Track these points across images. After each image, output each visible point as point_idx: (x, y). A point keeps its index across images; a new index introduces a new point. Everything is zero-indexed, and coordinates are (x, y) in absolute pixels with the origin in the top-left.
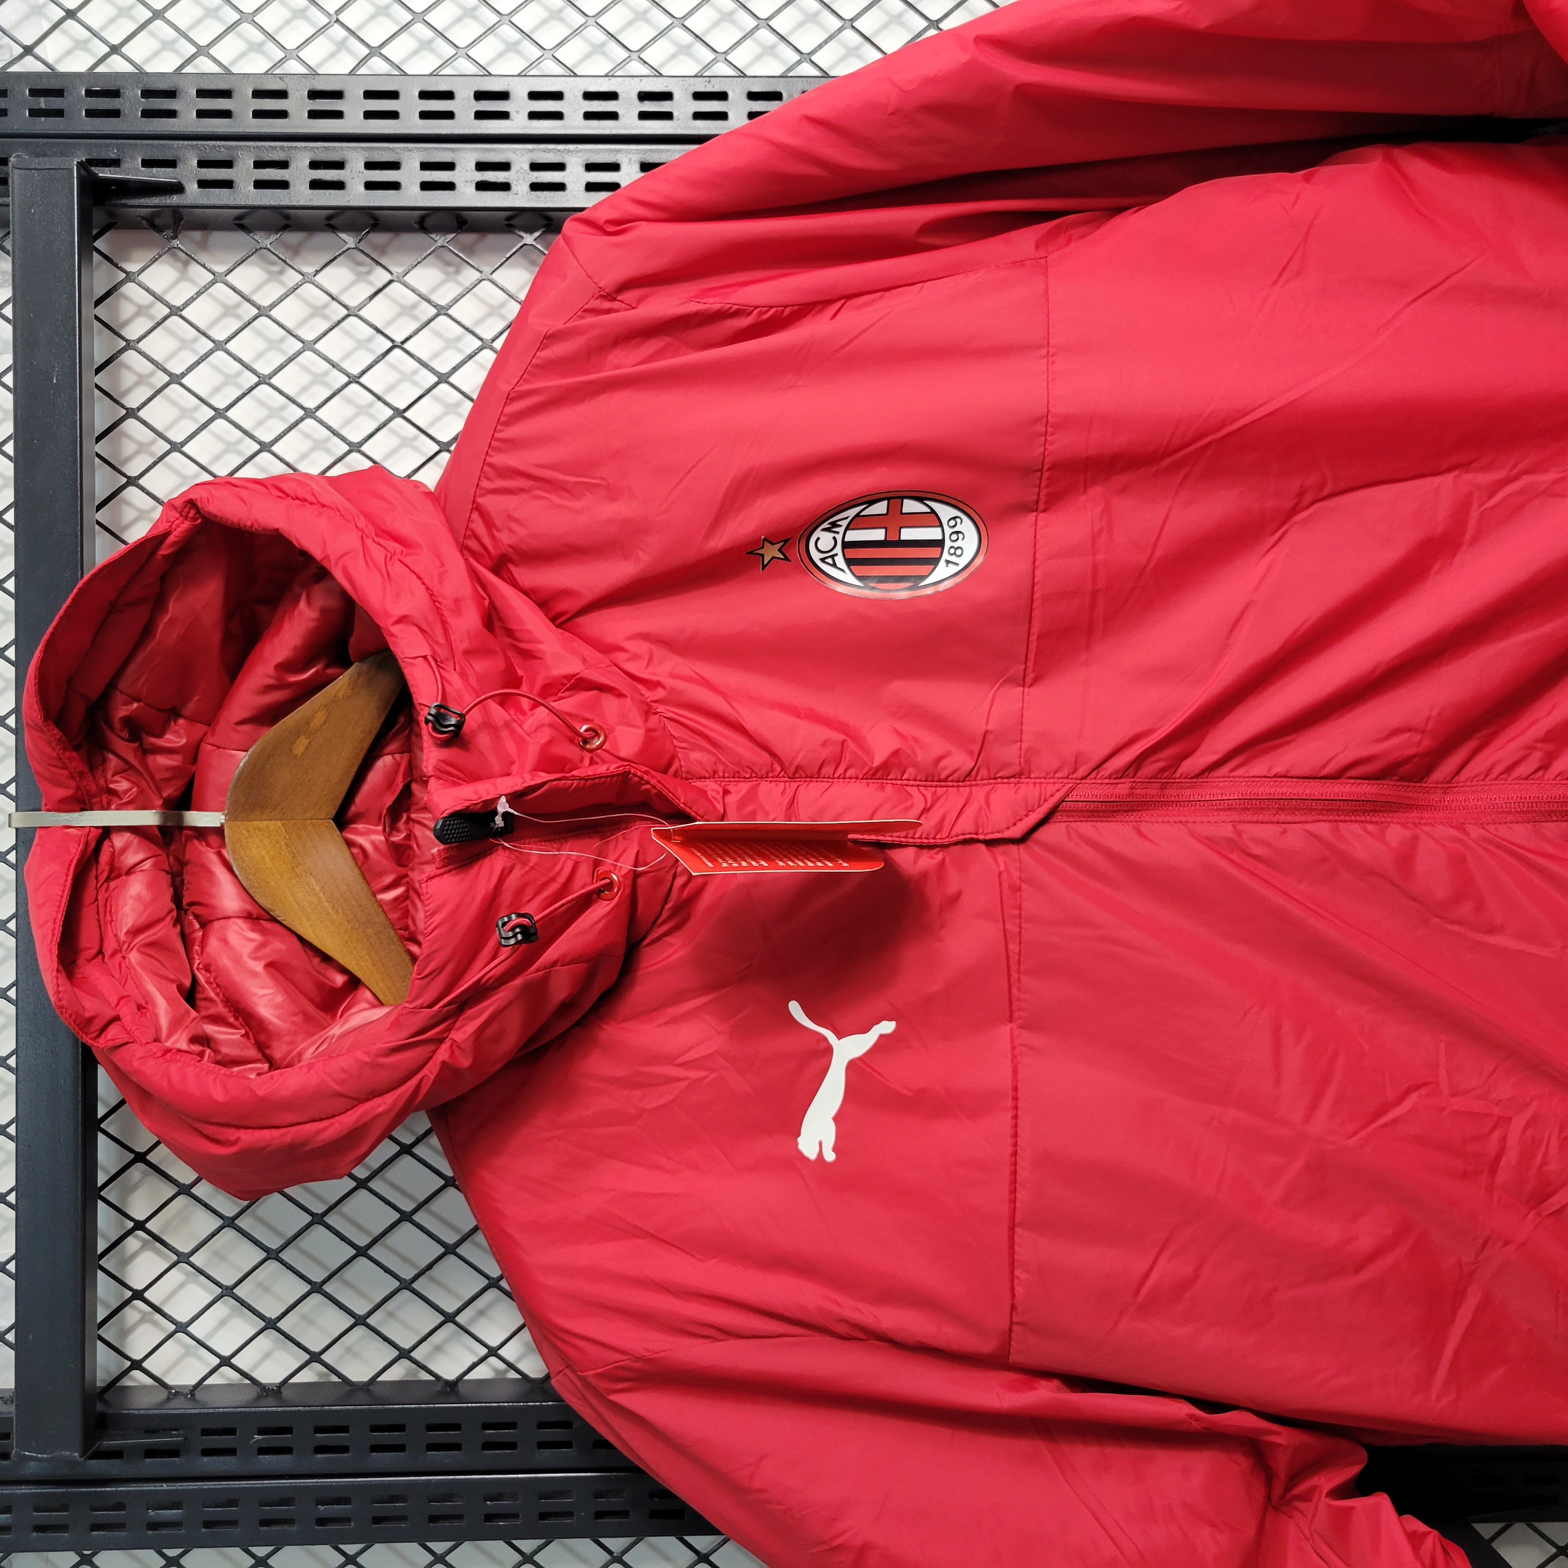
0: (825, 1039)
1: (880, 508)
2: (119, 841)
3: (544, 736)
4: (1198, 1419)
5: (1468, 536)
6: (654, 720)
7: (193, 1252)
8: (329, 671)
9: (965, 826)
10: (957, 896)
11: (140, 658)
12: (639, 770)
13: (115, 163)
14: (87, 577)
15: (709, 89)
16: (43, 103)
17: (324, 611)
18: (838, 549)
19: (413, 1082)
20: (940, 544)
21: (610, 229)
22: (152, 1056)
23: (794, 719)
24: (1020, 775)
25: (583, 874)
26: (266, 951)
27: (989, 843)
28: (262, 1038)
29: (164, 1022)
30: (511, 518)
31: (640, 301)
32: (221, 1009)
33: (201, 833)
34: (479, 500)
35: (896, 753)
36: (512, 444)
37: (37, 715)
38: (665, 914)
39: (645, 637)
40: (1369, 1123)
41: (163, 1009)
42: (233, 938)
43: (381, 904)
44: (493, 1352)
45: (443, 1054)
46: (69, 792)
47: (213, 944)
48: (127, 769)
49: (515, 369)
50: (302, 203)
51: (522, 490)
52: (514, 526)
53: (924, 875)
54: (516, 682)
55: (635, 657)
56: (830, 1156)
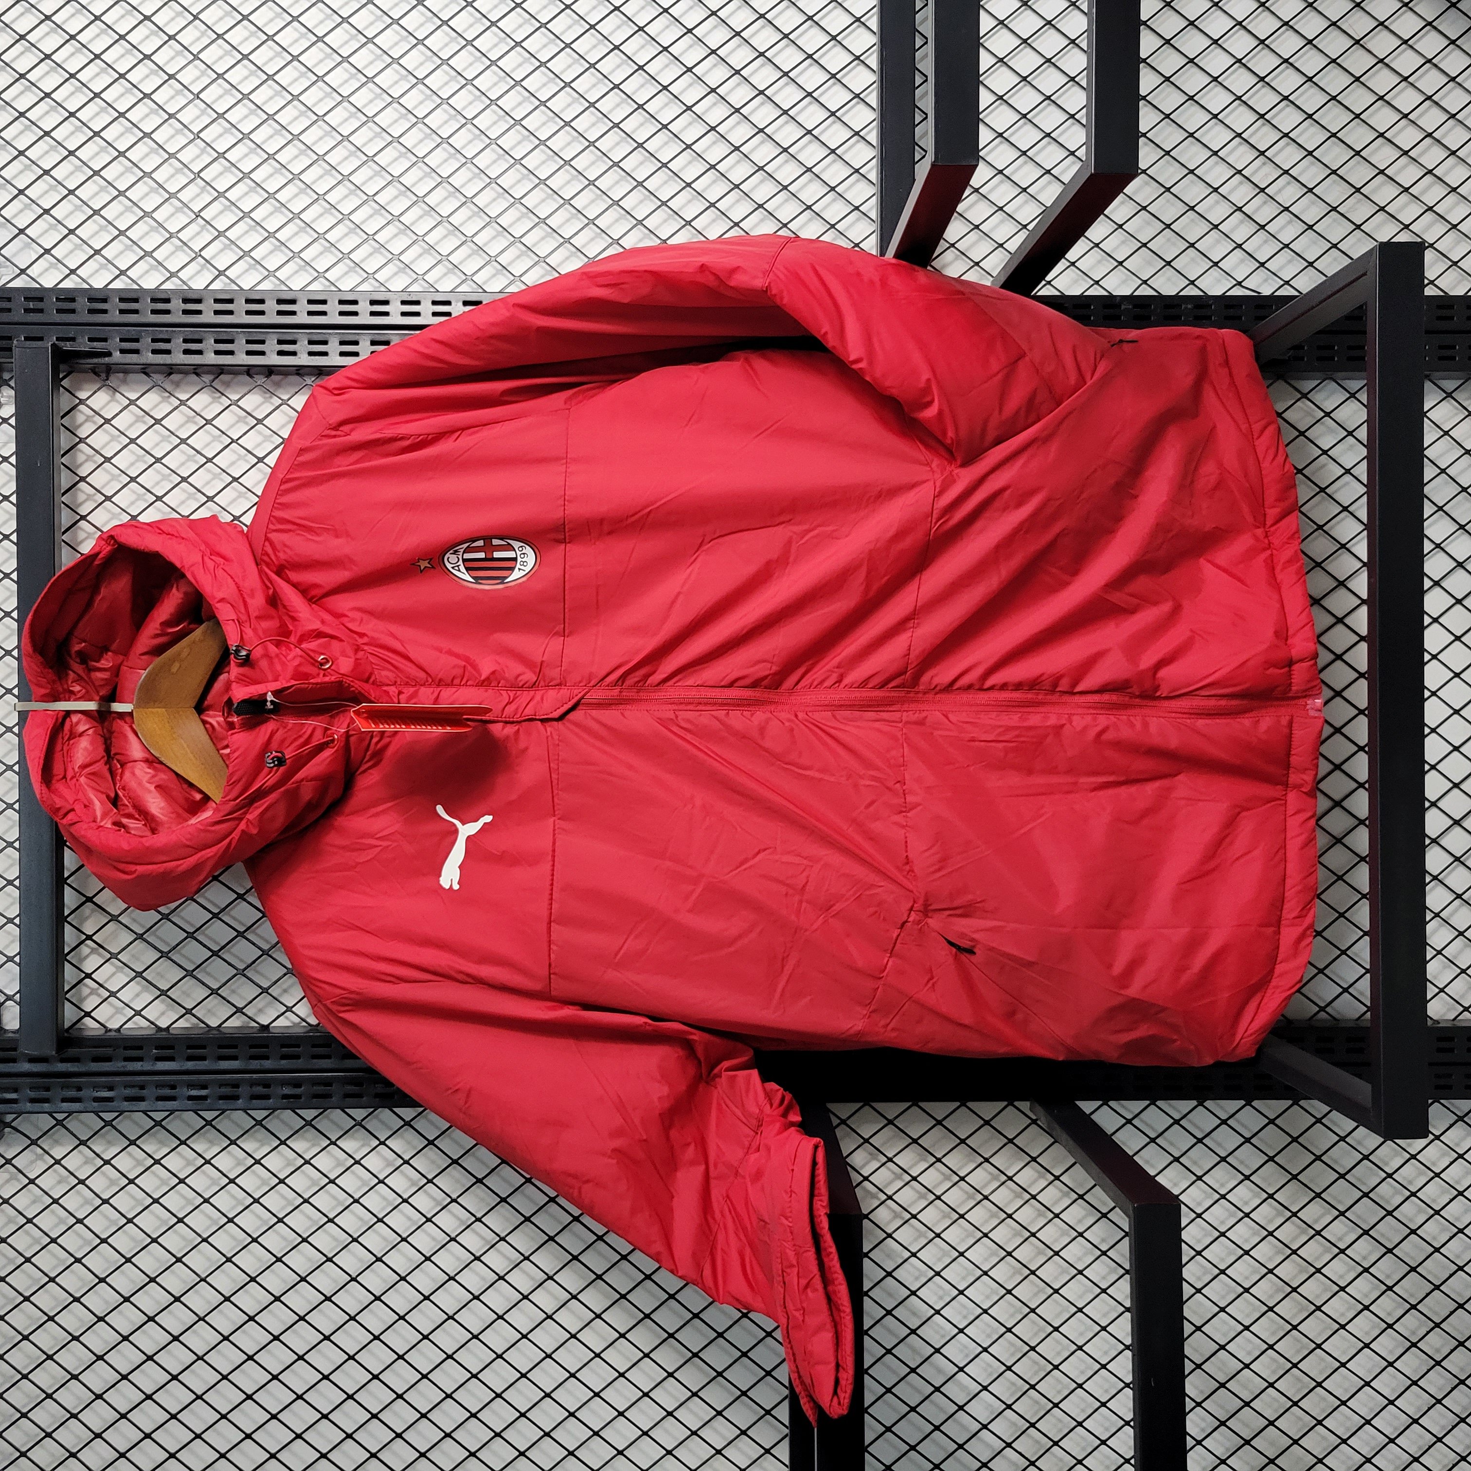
0: (454, 825)
1: (481, 543)
2: (75, 718)
3: (296, 662)
4: (650, 1025)
5: (791, 559)
6: (360, 654)
7: (119, 953)
8: (192, 626)
9: (529, 711)
10: (526, 749)
11: (86, 618)
12: (347, 681)
13: (73, 339)
14: (57, 575)
15: (410, 299)
16: (31, 305)
17: (185, 593)
18: (461, 562)
19: (227, 840)
20: (515, 559)
21: (336, 392)
22: (92, 828)
23: (438, 654)
24: (560, 684)
25: (318, 734)
26: (156, 779)
27: (543, 721)
28: (153, 825)
29: (99, 814)
30: (285, 545)
31: (352, 430)
32: (131, 810)
33: (121, 715)
34: (269, 535)
35: (494, 673)
36: (285, 506)
37: (30, 649)
38: (367, 758)
39: (359, 609)
40: (737, 868)
41: (97, 806)
42: (138, 772)
43: (222, 756)
44: (289, 1009)
45: (242, 826)
46: (48, 691)
47: (127, 775)
48: (79, 679)
49: (286, 466)
50: (179, 362)
51: (290, 530)
52: (288, 550)
53: (508, 737)
54: (287, 633)
55: (353, 620)
56: (456, 887)
